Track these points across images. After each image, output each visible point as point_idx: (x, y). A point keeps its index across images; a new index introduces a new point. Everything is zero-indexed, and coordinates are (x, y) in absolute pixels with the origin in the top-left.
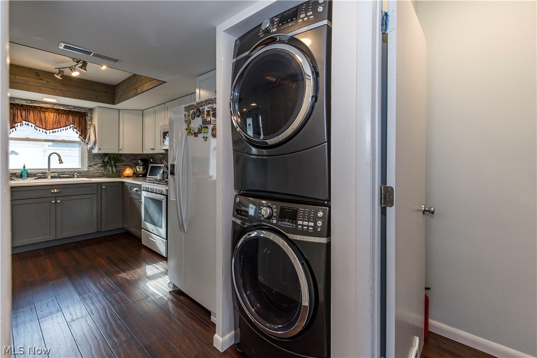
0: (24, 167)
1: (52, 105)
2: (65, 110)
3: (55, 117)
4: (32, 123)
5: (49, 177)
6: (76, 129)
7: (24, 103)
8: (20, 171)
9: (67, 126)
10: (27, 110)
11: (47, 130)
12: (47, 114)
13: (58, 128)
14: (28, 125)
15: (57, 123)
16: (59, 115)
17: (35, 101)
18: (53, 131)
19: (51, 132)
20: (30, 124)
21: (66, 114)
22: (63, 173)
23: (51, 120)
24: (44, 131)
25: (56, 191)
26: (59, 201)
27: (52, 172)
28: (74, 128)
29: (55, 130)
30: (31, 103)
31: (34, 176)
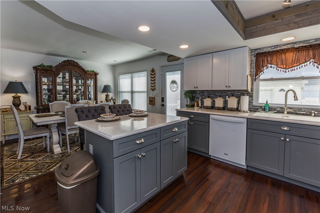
0: (267, 102)
1: (292, 45)
2: (305, 46)
3: (294, 55)
4: (275, 65)
5: (286, 112)
6: (317, 63)
7: (270, 50)
8: (264, 105)
9: (306, 62)
10: (271, 55)
11: (287, 69)
12: (287, 54)
13: (297, 66)
14: (271, 67)
15: (296, 60)
16: (299, 52)
17: (277, 46)
18: (292, 69)
19: (290, 71)
20: (273, 66)
21: (306, 50)
22: (300, 109)
23: (291, 59)
24: (284, 70)
25: (286, 129)
26: (288, 140)
27: (288, 108)
28: (315, 62)
29: (294, 68)
30: (275, 48)
31: (274, 110)
